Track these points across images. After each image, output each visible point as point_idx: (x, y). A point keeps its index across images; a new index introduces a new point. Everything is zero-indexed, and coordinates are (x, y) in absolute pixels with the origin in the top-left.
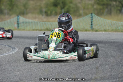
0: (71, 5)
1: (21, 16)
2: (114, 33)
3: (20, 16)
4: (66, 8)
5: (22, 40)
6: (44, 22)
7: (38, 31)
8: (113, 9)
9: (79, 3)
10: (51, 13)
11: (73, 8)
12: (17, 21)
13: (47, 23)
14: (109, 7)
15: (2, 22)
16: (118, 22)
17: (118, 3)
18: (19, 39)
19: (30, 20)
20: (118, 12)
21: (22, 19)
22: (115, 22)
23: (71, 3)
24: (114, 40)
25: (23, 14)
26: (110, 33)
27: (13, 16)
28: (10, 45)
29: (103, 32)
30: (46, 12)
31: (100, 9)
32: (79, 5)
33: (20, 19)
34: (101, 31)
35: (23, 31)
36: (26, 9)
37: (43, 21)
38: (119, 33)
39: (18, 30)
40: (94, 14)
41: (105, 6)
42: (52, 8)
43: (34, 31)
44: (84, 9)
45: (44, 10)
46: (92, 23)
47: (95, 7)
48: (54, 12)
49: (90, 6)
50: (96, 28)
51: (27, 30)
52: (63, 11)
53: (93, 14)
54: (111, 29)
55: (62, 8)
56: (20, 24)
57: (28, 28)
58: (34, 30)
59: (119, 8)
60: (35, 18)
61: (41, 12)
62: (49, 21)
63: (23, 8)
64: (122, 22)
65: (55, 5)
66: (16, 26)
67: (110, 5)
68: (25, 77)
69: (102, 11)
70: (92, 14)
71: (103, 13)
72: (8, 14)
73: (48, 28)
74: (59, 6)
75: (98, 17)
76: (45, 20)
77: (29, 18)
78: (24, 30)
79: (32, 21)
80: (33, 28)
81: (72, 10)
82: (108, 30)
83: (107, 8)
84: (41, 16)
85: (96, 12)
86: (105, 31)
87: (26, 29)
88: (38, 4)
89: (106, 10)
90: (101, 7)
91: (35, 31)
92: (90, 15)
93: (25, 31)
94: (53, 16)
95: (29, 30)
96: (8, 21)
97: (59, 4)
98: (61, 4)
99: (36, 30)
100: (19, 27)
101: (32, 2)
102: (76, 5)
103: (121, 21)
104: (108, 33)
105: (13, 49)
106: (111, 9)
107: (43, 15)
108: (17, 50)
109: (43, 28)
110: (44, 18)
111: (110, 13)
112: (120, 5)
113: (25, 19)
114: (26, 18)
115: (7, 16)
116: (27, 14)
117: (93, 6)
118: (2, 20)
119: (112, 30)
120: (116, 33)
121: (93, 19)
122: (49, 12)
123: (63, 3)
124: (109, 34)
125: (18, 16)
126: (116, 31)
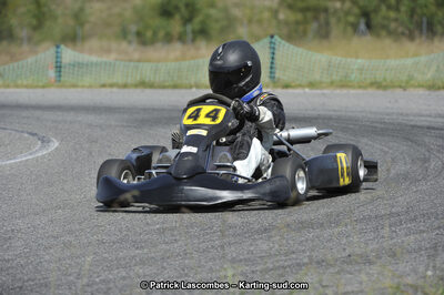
0: (213, 12)
1: (66, 45)
2: (338, 91)
3: (62, 46)
4: (197, 20)
5: (70, 116)
6: (132, 64)
7: (115, 90)
8: (333, 21)
9: (236, 5)
10: (155, 34)
11: (217, 21)
12: (54, 60)
13: (141, 64)
14: (322, 16)
15: (11, 66)
16: (349, 60)
17: (348, 5)
18: (60, 113)
19: (94, 59)
20: (349, 29)
21: (68, 54)
22: (339, 58)
23: (212, 5)
24: (339, 113)
25: (72, 38)
26: (325, 91)
27: (45, 45)
28: (35, 131)
29: (307, 90)
30: (139, 34)
31: (297, 23)
32: (236, 12)
33: (63, 56)
34: (300, 86)
35: (72, 90)
36: (82, 24)
37: (130, 61)
38: (352, 91)
39: (58, 87)
40: (280, 36)
41: (309, 15)
42: (158, 22)
43: (103, 89)
44: (250, 21)
45: (134, 28)
46: (272, 63)
47: (282, 16)
48: (161, 34)
49: (266, 15)
50: (285, 78)
51: (83, 87)
52: (189, 28)
53: (276, 37)
54: (329, 80)
55: (187, 20)
56: (63, 70)
57: (87, 80)
58: (104, 86)
59: (351, 19)
60: (108, 51)
61: (124, 34)
62: (149, 61)
63: (71, 22)
64: (359, 61)
65: (166, 13)
66: (52, 73)
67: (326, 10)
68: (80, 224)
69: (301, 28)
70: (272, 37)
71: (305, 33)
72: (30, 39)
73: (147, 80)
74: (177, 17)
75: (292, 47)
76: (136, 56)
77: (91, 52)
78: (74, 86)
79: (99, 59)
80: (102, 82)
81: (214, 27)
82: (321, 83)
83: (316, 18)
84: (124, 45)
85: (285, 31)
86: (312, 85)
87: (80, 84)
88: (116, 10)
89: (314, 26)
90: (299, 16)
91: (108, 90)
92: (267, 40)
93: (79, 89)
94: (159, 45)
95: (90, 87)
96: (31, 59)
97: (177, 8)
98: (183, 9)
99: (111, 86)
100: (62, 79)
101: (97, 6)
102: (226, 10)
103: (357, 57)
104: (319, 91)
105: (43, 142)
106: (327, 24)
107: (130, 42)
108: (57, 144)
109: (130, 81)
110: (134, 50)
111: (324, 34)
112: (356, 10)
113: (77, 54)
114: (82, 51)
115: (25, 47)
116: (84, 38)
117: (275, 13)
118: (13, 58)
119: (332, 83)
120: (345, 91)
121: (276, 52)
122: (149, 34)
123: (187, 5)
124: (323, 94)
125: (58, 47)
126: (344, 85)
